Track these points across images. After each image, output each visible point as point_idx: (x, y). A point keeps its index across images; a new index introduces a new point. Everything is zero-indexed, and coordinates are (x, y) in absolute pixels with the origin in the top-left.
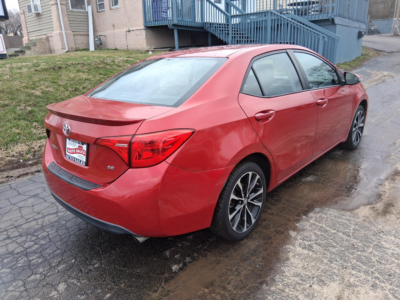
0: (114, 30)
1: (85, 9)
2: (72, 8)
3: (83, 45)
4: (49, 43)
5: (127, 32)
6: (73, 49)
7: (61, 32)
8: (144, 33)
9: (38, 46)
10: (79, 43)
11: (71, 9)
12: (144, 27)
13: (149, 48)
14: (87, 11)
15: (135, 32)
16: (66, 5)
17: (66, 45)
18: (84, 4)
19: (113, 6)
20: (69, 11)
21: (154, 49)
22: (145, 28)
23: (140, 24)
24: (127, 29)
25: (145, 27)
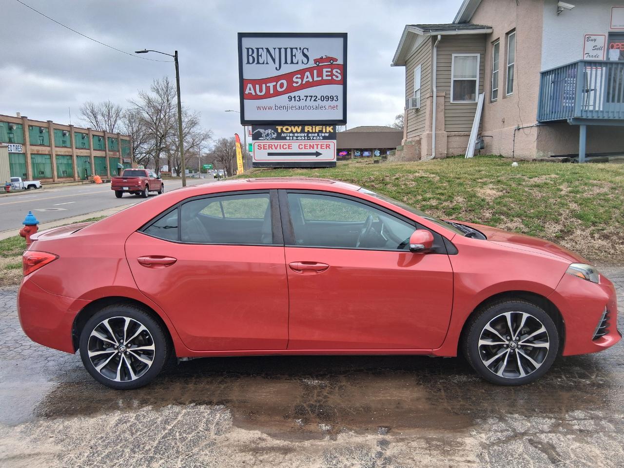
0: (504, 127)
1: (475, 100)
2: (454, 99)
3: (459, 149)
4: (419, 147)
5: (517, 131)
6: (443, 155)
7: (431, 133)
8: (535, 131)
9: (405, 150)
10: (455, 147)
11: (452, 101)
12: (537, 122)
13: (541, 155)
14: (476, 101)
15: (526, 130)
16: (446, 97)
17: (433, 150)
18: (475, 93)
19: (508, 93)
20: (449, 104)
21: (552, 156)
22: (538, 125)
23: (532, 119)
24: (515, 127)
25: (539, 122)
